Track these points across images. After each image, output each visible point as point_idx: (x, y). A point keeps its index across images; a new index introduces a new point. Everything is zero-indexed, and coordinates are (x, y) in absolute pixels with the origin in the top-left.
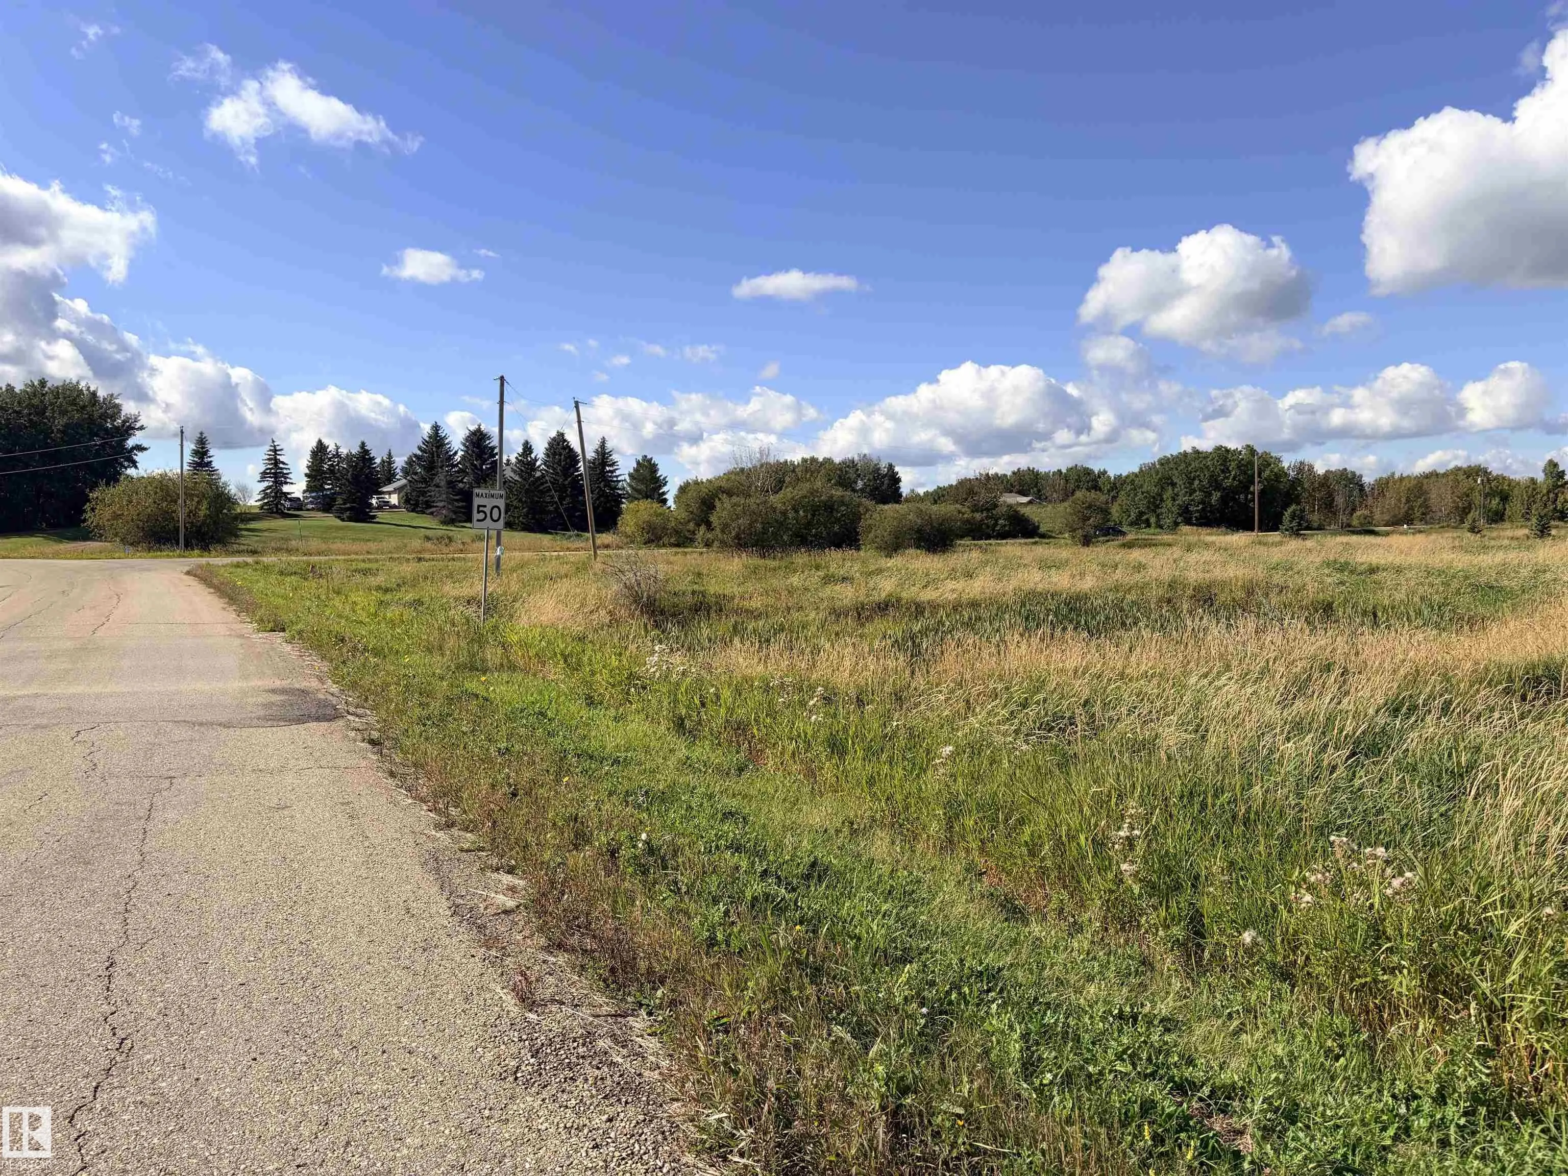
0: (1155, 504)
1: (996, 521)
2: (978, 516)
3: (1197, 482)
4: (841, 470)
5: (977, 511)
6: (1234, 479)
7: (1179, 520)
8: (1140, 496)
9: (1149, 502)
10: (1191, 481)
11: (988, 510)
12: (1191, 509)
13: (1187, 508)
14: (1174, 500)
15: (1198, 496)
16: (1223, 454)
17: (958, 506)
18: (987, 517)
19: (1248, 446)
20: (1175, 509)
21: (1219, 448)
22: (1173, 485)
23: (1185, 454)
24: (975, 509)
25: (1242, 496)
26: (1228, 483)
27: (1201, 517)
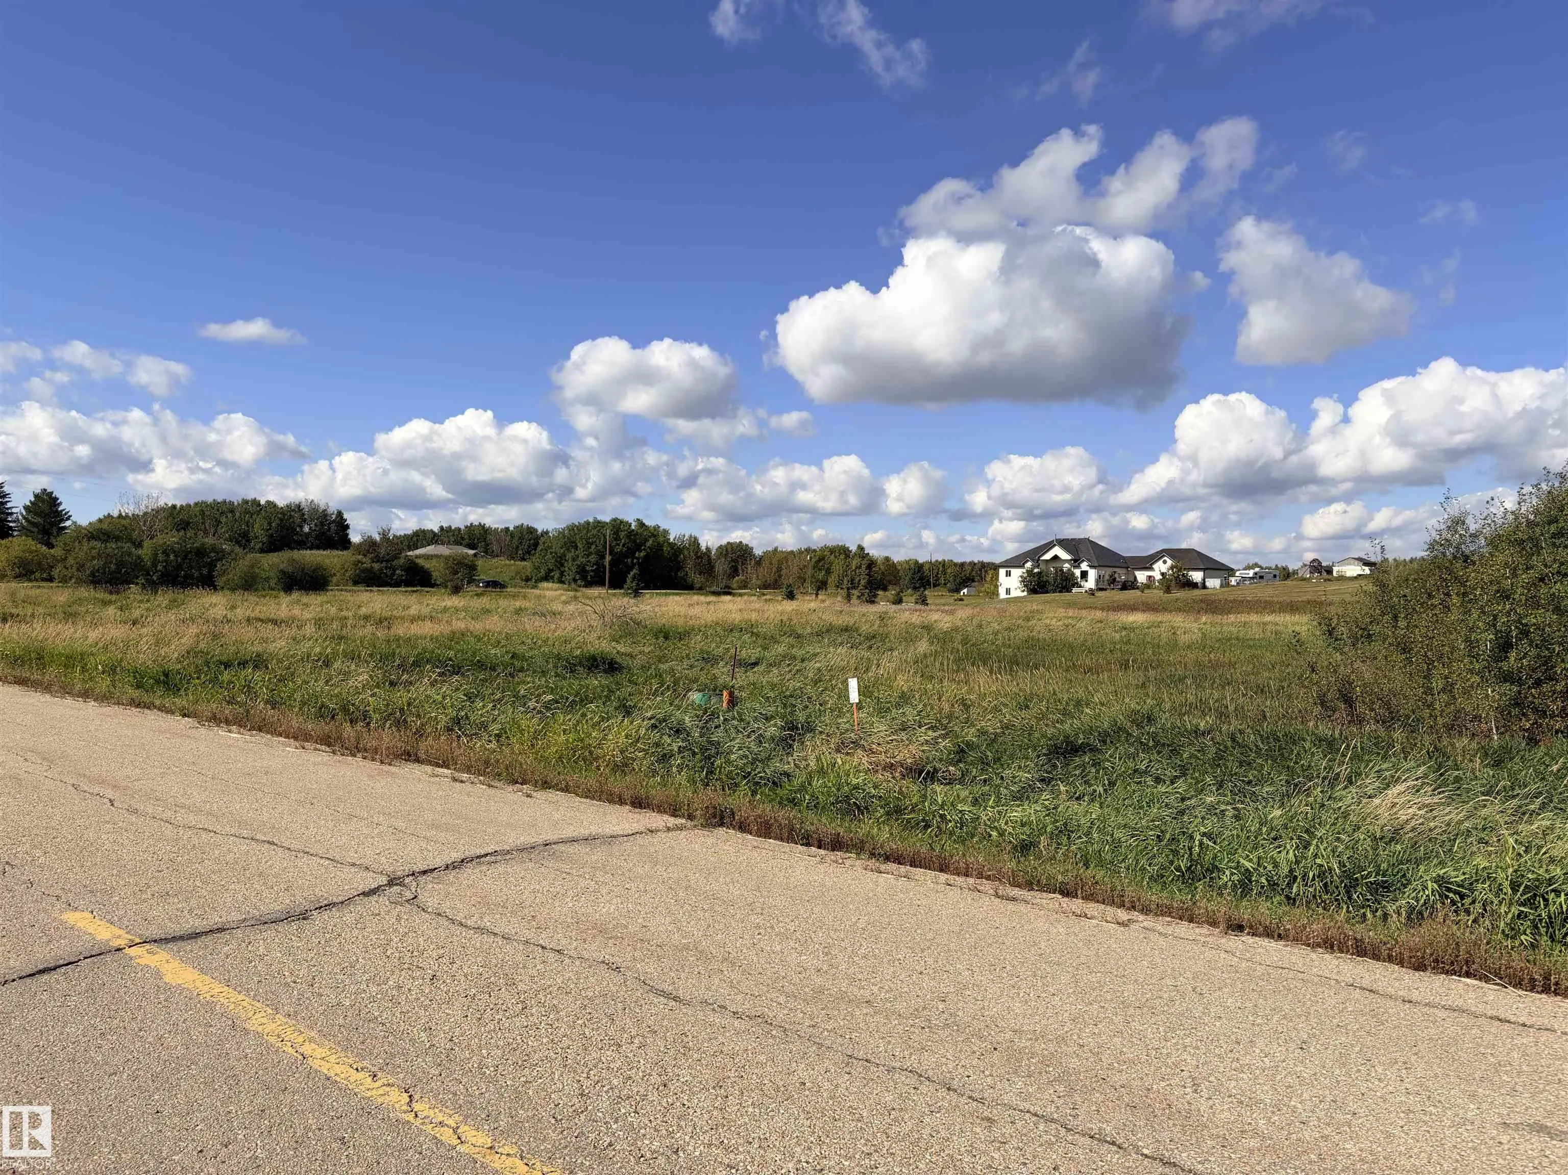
0: (560, 562)
1: (394, 571)
2: (376, 566)
3: (593, 547)
4: (283, 513)
5: (378, 561)
6: (624, 545)
7: (578, 577)
8: (549, 556)
9: (556, 561)
10: (589, 544)
11: (387, 561)
12: (588, 568)
13: (584, 567)
14: (574, 560)
15: (593, 558)
16: (618, 525)
17: (360, 557)
18: (386, 568)
19: (638, 520)
20: (574, 569)
21: (615, 520)
22: (576, 548)
23: (588, 523)
24: (378, 560)
25: (629, 560)
26: (618, 549)
27: (595, 576)
